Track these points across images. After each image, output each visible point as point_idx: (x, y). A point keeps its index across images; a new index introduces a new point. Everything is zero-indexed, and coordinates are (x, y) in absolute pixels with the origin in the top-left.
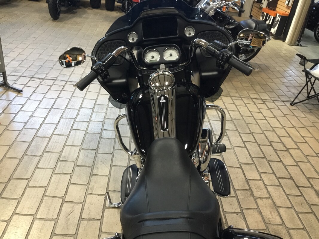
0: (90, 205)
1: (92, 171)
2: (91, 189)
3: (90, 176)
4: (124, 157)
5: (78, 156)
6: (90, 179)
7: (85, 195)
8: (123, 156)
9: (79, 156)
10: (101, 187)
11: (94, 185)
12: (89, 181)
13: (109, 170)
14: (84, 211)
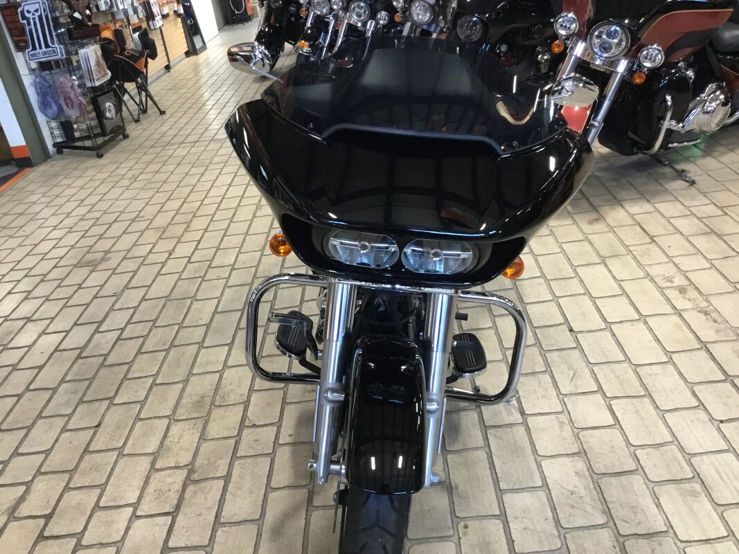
0: (547, 395)
1: (589, 466)
2: (563, 422)
3: (585, 451)
4: (523, 526)
5: (659, 505)
6: (580, 445)
7: (568, 410)
8: (525, 529)
9: (657, 506)
10: (544, 429)
11: (562, 431)
12: (580, 439)
13: (546, 475)
14: (552, 385)
